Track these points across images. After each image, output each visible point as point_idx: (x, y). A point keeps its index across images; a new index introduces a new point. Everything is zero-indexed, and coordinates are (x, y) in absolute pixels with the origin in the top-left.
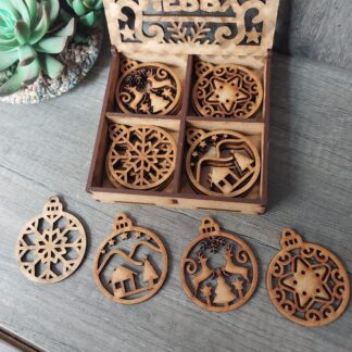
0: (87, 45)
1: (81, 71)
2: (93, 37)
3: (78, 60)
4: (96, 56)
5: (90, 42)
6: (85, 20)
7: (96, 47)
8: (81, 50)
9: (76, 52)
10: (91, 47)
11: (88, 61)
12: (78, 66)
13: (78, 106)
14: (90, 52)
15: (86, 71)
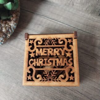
0: (10, 20)
1: (6, 35)
2: (14, 15)
3: (4, 30)
4: (15, 27)
5: (11, 19)
6: (6, 7)
7: (15, 21)
8: (6, 23)
9: (3, 25)
10: (12, 22)
11: (10, 30)
12: (4, 34)
13: (6, 52)
14: (12, 25)
15: (9, 35)
